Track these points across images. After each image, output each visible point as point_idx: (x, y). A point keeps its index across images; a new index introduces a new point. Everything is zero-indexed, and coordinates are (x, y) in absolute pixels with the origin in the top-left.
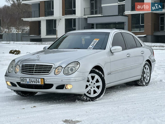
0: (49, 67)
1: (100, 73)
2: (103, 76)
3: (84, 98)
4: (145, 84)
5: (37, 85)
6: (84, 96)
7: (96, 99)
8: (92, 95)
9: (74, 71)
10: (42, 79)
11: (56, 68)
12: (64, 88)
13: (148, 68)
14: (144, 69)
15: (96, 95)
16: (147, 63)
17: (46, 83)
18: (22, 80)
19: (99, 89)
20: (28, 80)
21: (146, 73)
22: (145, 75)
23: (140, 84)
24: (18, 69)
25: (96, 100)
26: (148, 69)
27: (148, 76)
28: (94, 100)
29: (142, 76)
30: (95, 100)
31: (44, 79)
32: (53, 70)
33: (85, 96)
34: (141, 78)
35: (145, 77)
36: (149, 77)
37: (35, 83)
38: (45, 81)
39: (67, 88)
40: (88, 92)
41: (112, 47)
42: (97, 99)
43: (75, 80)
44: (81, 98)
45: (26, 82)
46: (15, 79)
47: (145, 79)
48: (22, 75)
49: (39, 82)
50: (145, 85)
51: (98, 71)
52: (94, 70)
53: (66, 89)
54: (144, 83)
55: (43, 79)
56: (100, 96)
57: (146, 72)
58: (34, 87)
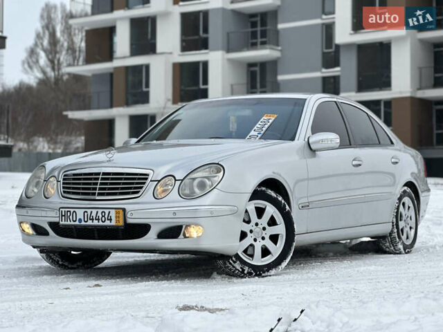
0: (139, 179)
1: (280, 199)
2: (287, 207)
3: (234, 267)
4: (402, 250)
5: (106, 226)
6: (235, 262)
7: (268, 271)
8: (258, 261)
9: (208, 189)
10: (118, 210)
11: (159, 181)
12: (181, 236)
13: (411, 205)
14: (398, 206)
15: (269, 260)
16: (409, 190)
17: (130, 221)
18: (64, 216)
19: (276, 243)
20: (80, 214)
21: (404, 218)
22: (401, 224)
23: (388, 250)
24: (53, 188)
25: (269, 274)
26: (409, 207)
27: (411, 228)
28: (263, 274)
29: (393, 226)
30: (266, 274)
31: (124, 210)
32: (149, 187)
33: (238, 262)
34: (392, 231)
35: (402, 230)
36: (413, 231)
37: (101, 223)
38: (128, 215)
39: (187, 235)
40: (245, 251)
41: (313, 134)
42: (273, 272)
43: (211, 212)
44: (228, 267)
45: (75, 221)
46: (44, 214)
47: (403, 235)
48: (64, 203)
49: (111, 220)
50: (403, 252)
51: (273, 194)
52: (264, 191)
53: (185, 237)
54: (400, 246)
55: (121, 211)
56: (280, 264)
57: (404, 215)
58: (96, 235)
